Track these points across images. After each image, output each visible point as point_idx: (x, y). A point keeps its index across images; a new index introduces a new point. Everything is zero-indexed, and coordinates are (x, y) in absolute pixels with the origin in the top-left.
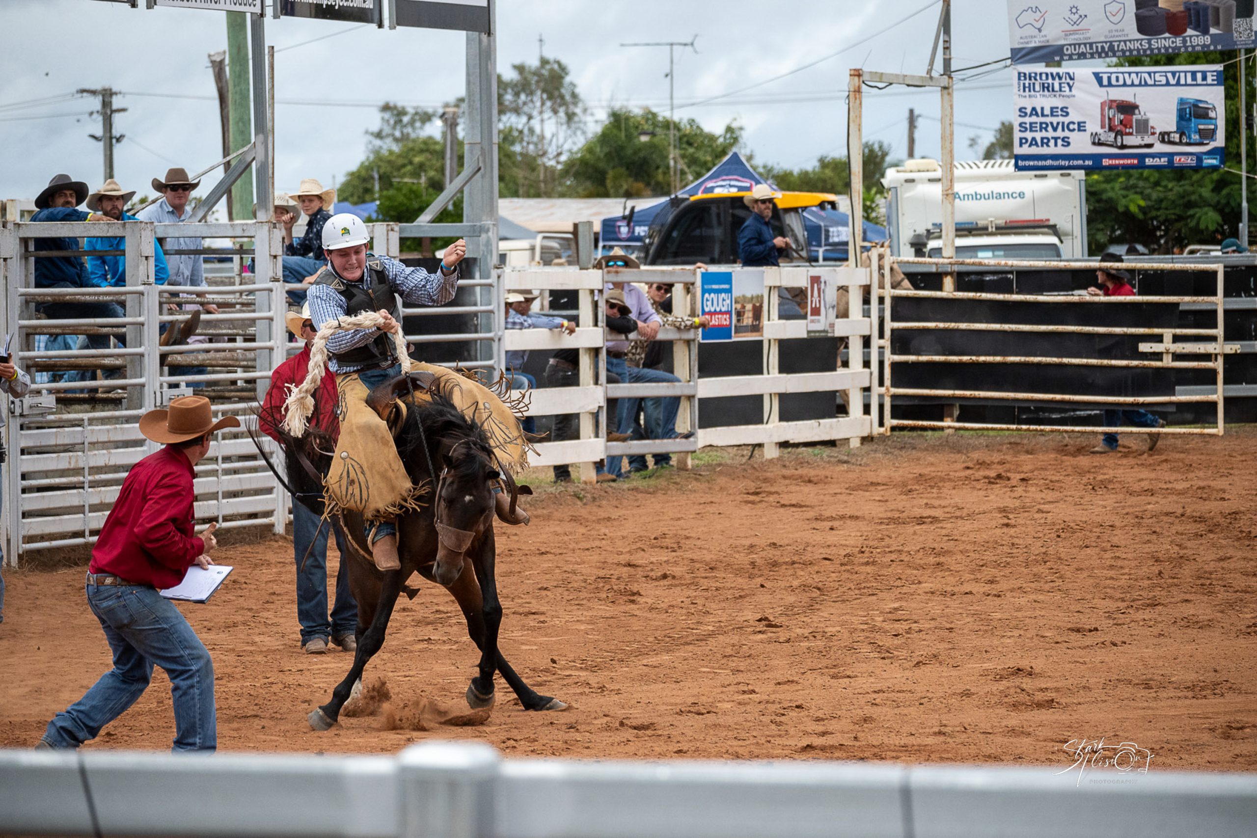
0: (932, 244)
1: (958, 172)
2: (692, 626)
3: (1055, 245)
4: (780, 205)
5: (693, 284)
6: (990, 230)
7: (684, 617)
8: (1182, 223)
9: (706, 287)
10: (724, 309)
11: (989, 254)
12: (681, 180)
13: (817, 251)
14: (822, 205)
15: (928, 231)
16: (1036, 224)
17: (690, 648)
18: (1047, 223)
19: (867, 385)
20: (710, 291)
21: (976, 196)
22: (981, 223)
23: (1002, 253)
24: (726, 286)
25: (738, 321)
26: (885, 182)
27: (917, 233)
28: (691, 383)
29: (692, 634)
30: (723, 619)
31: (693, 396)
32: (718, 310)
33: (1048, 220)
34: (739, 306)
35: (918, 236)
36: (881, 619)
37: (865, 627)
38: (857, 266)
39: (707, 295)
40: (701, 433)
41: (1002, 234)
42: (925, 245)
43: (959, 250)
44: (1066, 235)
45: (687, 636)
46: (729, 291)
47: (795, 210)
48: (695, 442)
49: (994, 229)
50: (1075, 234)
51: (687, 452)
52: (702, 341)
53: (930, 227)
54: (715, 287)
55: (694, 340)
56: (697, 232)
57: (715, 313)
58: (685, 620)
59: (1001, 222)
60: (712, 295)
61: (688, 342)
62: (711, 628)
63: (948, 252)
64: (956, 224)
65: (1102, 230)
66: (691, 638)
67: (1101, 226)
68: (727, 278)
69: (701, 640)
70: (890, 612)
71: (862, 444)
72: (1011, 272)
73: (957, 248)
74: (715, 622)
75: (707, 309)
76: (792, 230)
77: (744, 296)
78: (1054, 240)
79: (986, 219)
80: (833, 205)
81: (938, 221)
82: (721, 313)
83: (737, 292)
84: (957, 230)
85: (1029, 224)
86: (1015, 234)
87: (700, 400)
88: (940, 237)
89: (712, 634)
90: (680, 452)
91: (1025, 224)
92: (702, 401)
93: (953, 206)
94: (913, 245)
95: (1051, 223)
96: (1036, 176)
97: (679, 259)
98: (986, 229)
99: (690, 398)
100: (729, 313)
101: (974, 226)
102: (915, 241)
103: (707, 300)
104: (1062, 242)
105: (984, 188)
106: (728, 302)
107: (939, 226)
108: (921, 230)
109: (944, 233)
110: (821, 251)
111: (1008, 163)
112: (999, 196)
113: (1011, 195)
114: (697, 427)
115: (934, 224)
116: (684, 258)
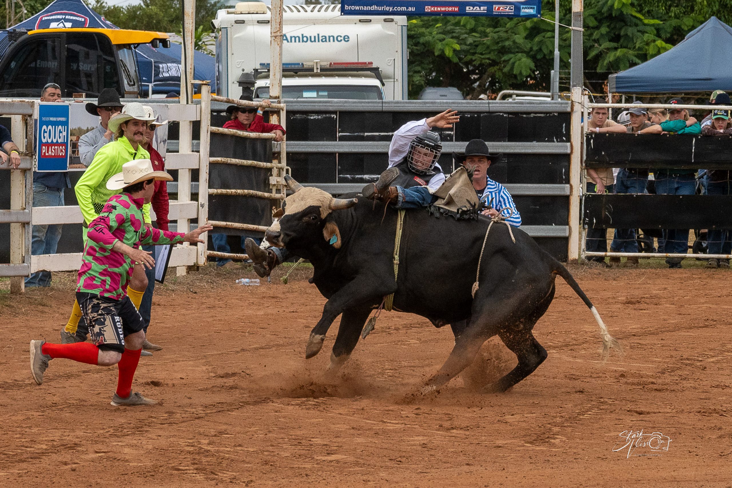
0: (260, 83)
1: (287, 15)
2: (25, 444)
3: (376, 87)
4: (114, 42)
5: (30, 116)
6: (315, 71)
7: (18, 436)
8: (496, 68)
9: (44, 119)
10: (60, 141)
11: (314, 94)
12: (16, 13)
13: (148, 86)
14: (153, 43)
15: (256, 70)
16: (360, 66)
17: (24, 465)
18: (370, 66)
19: (194, 216)
20: (48, 124)
21: (303, 39)
22: (307, 65)
23: (326, 93)
24: (63, 119)
25: (74, 152)
26: (216, 22)
27: (244, 72)
28: (26, 211)
29: (26, 451)
30: (56, 438)
31: (28, 223)
32: (55, 141)
33: (371, 63)
34: (74, 138)
35: (246, 75)
36: (207, 441)
37: (192, 449)
38: (187, 103)
39: (44, 127)
40: (34, 259)
41: (326, 76)
42: (253, 84)
43: (286, 89)
44: (389, 78)
45: (22, 454)
46: (65, 124)
47: (128, 46)
48: (29, 267)
49: (319, 71)
50: (396, 78)
51: (22, 276)
52: (37, 171)
53: (258, 67)
54: (52, 119)
55: (30, 170)
56: (33, 65)
57: (52, 144)
58: (19, 438)
59: (326, 64)
60: (50, 127)
61: (25, 171)
62: (44, 447)
63: (275, 91)
64: (283, 64)
65: (419, 72)
66: (25, 456)
67: (418, 68)
68: (64, 111)
69: (35, 458)
70: (215, 436)
71: (188, 273)
72: (335, 112)
73: (283, 87)
74: (48, 441)
75: (44, 141)
76: (125, 66)
77: (79, 129)
78: (376, 82)
79: (312, 61)
80: (164, 42)
81: (265, 62)
82: (57, 144)
83: (72, 125)
84: (284, 70)
85: (353, 66)
86: (339, 76)
87: (35, 226)
88: (267, 77)
89: (44, 453)
90: (14, 277)
91: (349, 66)
92: (37, 228)
93: (281, 47)
94: (240, 83)
95: (374, 66)
96: (360, 21)
97: (15, 91)
98: (312, 70)
99: (25, 224)
100: (65, 144)
101: (300, 67)
102: (244, 80)
103: (45, 132)
104: (383, 85)
105: (311, 31)
106: (65, 134)
107: (267, 66)
108: (249, 70)
109: (271, 73)
110: (151, 85)
111: (334, 8)
112: (325, 39)
113: (336, 39)
114: (30, 253)
115: (261, 64)
116: (20, 90)
